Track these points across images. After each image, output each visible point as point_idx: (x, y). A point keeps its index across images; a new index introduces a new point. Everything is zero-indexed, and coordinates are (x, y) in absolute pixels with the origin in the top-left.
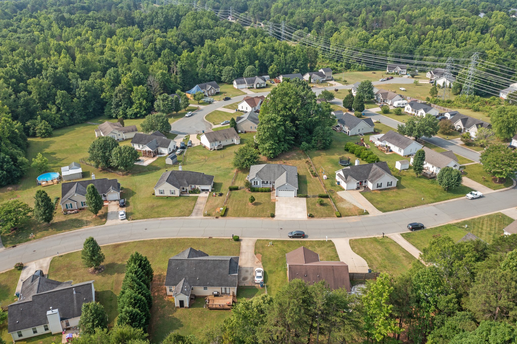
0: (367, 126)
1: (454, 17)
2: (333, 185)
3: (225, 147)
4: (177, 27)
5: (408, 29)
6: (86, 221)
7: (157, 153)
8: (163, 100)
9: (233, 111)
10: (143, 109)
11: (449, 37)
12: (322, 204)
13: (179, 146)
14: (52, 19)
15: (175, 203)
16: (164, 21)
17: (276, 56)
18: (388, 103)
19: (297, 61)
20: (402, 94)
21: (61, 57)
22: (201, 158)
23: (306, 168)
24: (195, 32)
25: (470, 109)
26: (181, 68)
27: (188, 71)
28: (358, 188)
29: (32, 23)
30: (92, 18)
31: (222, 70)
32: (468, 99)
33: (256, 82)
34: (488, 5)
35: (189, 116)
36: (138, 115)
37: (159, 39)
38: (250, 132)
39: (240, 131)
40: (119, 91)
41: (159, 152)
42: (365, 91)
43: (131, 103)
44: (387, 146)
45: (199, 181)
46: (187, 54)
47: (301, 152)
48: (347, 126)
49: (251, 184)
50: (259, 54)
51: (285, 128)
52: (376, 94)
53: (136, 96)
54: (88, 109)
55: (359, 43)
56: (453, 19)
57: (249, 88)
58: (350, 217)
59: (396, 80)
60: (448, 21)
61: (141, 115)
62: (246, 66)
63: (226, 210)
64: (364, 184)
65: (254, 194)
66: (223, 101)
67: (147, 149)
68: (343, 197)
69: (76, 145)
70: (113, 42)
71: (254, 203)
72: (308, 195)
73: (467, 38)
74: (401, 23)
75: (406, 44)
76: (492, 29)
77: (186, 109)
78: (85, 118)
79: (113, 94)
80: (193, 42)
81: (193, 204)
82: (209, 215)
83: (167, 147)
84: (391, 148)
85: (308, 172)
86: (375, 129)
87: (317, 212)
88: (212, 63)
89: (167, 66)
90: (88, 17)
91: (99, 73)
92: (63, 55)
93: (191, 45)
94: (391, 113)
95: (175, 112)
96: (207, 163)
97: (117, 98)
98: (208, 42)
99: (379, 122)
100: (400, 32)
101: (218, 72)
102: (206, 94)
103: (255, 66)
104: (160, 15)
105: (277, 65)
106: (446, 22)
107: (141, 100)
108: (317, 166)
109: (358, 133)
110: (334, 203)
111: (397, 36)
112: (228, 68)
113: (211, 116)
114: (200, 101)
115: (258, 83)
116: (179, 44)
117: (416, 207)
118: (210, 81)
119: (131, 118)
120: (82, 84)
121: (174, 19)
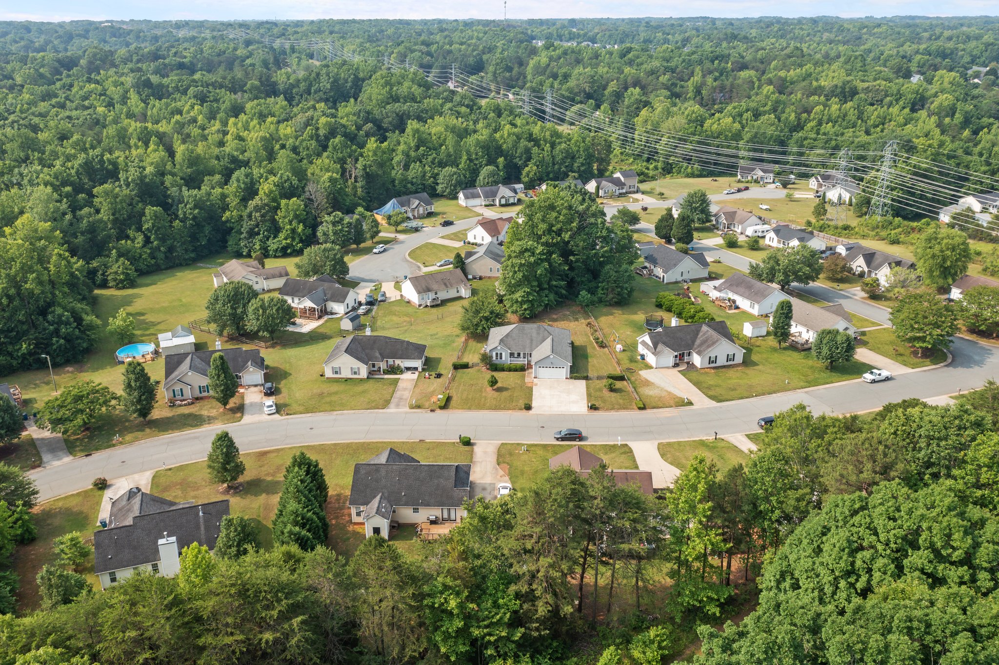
0: (697, 267)
1: (863, 81)
2: (632, 360)
3: (444, 302)
4: (356, 100)
5: (778, 102)
6: (208, 417)
7: (324, 312)
8: (334, 224)
9: (458, 244)
10: (297, 240)
11: (852, 116)
12: (612, 390)
13: (363, 301)
14: (128, 85)
15: (360, 388)
16: (331, 89)
17: (535, 150)
18: (736, 229)
19: (573, 158)
20: (763, 216)
21: (149, 150)
22: (402, 319)
23: (586, 335)
24: (388, 107)
25: (884, 240)
26: (364, 169)
27: (378, 175)
28: (676, 365)
29: (91, 92)
30: (200, 84)
31: (438, 174)
32: (880, 224)
33: (499, 195)
34: (928, 60)
35: (380, 253)
36: (289, 251)
37: (323, 120)
38: (489, 278)
39: (470, 277)
40: (255, 207)
41: (329, 310)
42: (696, 209)
43: (276, 229)
44: (729, 300)
45: (400, 352)
46: (375, 145)
47: (579, 308)
48: (661, 266)
49: (491, 357)
50: (504, 146)
51: (550, 265)
52: (715, 215)
53: (285, 217)
54: (198, 240)
55: (686, 126)
56: (861, 86)
57: (486, 206)
58: (661, 410)
59: (755, 192)
60: (851, 88)
61: (294, 251)
62: (481, 166)
63: (449, 399)
64: (686, 358)
65: (497, 375)
66: (440, 227)
67: (308, 304)
68: (649, 379)
69: (181, 301)
70: (240, 124)
71: (495, 387)
72: (589, 375)
73: (885, 118)
74: (765, 92)
75: (773, 128)
76: (932, 103)
77: (375, 240)
78: (193, 255)
79: (245, 214)
80: (385, 126)
81: (391, 390)
82: (419, 407)
83: (343, 302)
84: (737, 303)
85: (590, 341)
86: (710, 273)
87: (604, 401)
88: (421, 162)
89: (339, 166)
90: (194, 81)
91: (218, 177)
92: (152, 147)
93: (382, 131)
94: (741, 247)
95: (354, 246)
96: (413, 327)
97: (251, 220)
98: (412, 125)
99: (719, 262)
100: (762, 109)
101: (430, 177)
102: (410, 215)
103: (497, 167)
104: (324, 78)
105: (538, 166)
106: (847, 90)
107: (294, 224)
108: (606, 330)
109: (680, 279)
110: (635, 388)
111: (757, 115)
112: (449, 170)
113: (418, 252)
114: (400, 228)
115: (503, 197)
116: (359, 128)
117: (774, 395)
118: (416, 192)
119: (275, 257)
120: (189, 196)
121: (349, 84)
